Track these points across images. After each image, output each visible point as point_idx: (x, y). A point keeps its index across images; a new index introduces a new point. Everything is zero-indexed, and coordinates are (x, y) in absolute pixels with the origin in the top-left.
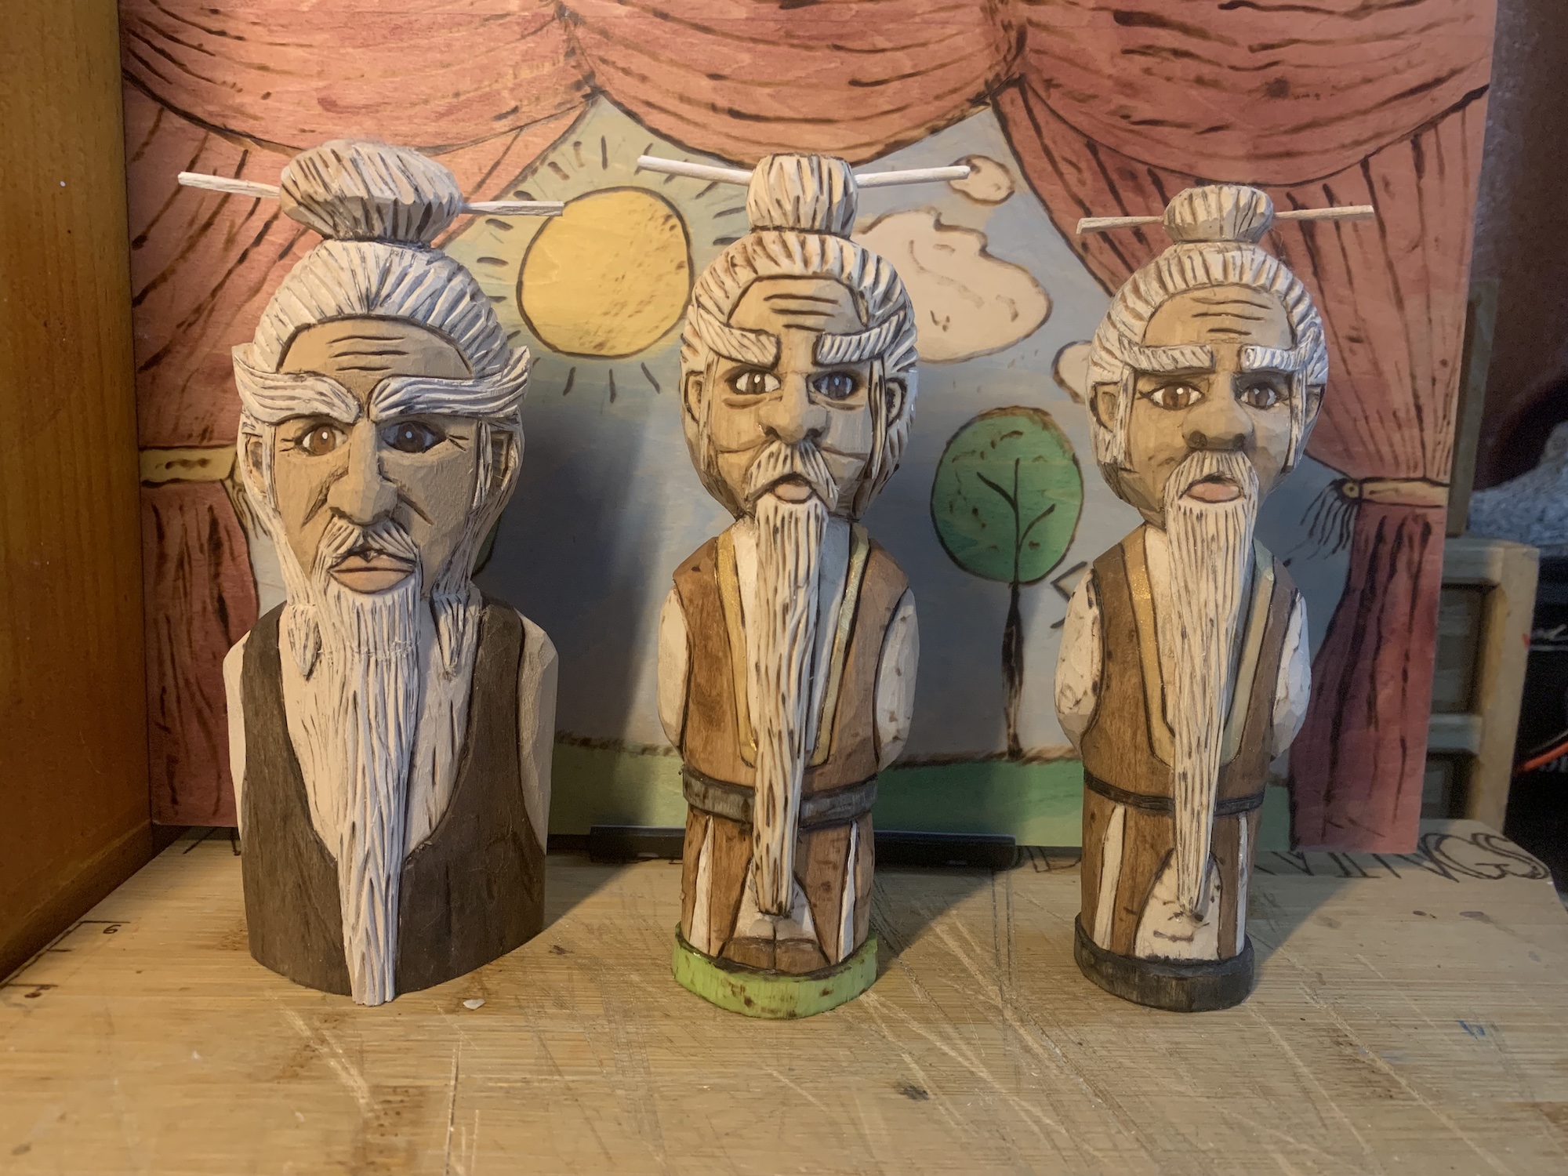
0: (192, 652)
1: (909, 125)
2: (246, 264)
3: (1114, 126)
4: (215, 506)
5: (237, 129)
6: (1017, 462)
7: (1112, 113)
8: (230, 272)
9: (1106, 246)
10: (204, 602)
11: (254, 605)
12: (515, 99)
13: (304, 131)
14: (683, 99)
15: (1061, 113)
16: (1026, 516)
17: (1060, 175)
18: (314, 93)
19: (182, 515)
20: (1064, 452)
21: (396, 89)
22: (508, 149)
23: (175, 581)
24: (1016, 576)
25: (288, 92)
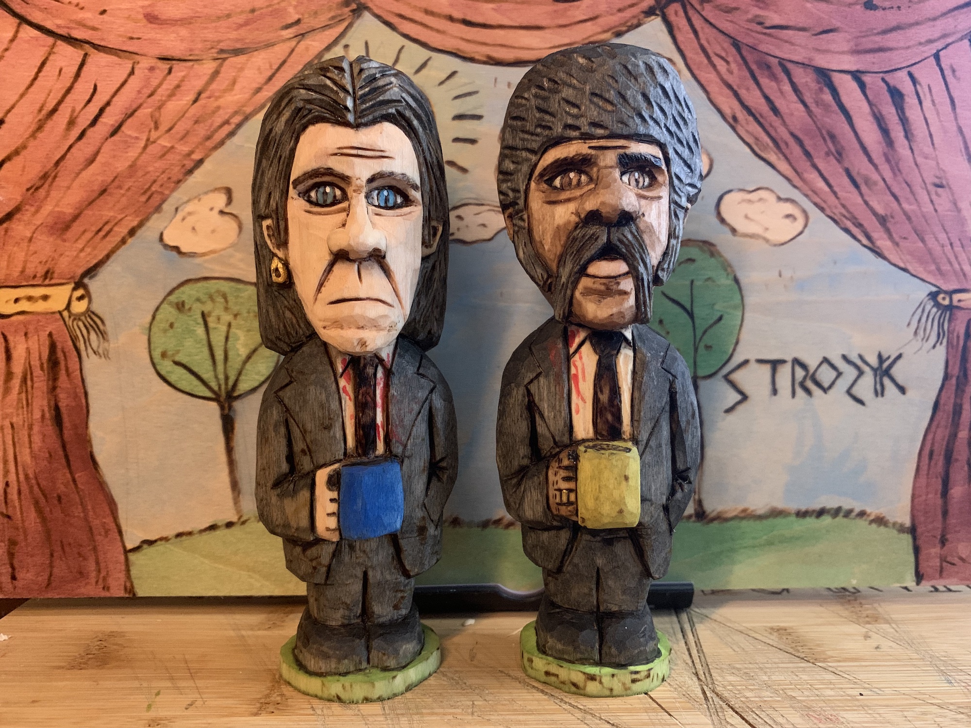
0: (31, 452)
1: (599, 30)
2: (84, 140)
3: (751, 30)
4: (54, 332)
5: (79, 37)
6: (692, 282)
7: (750, 21)
8: (70, 147)
9: (751, 119)
10: (43, 411)
11: (85, 411)
12: (297, 13)
13: (132, 38)
14: (427, 12)
15: (712, 21)
16: (701, 325)
17: (714, 66)
18: (141, 10)
19: (26, 341)
20: (728, 274)
21: (205, 6)
22: (293, 51)
23: (19, 393)
24: (695, 372)
25: (120, 9)
